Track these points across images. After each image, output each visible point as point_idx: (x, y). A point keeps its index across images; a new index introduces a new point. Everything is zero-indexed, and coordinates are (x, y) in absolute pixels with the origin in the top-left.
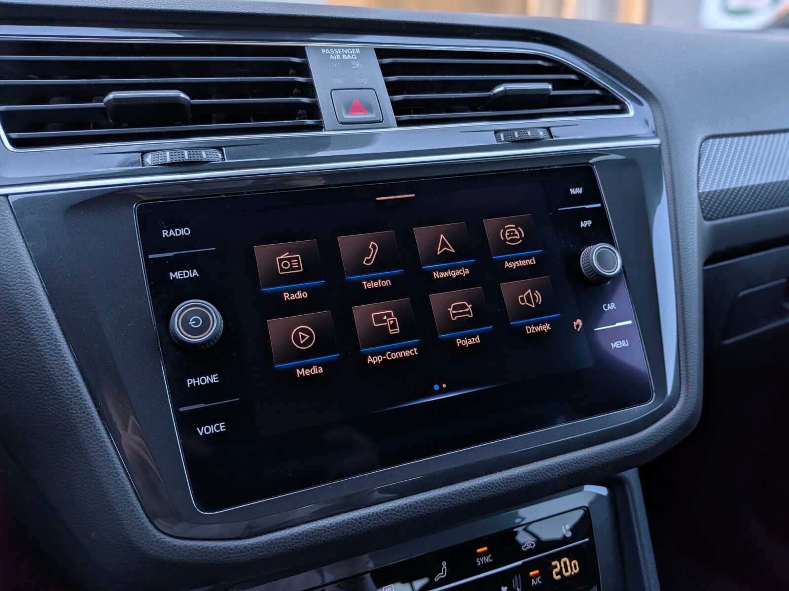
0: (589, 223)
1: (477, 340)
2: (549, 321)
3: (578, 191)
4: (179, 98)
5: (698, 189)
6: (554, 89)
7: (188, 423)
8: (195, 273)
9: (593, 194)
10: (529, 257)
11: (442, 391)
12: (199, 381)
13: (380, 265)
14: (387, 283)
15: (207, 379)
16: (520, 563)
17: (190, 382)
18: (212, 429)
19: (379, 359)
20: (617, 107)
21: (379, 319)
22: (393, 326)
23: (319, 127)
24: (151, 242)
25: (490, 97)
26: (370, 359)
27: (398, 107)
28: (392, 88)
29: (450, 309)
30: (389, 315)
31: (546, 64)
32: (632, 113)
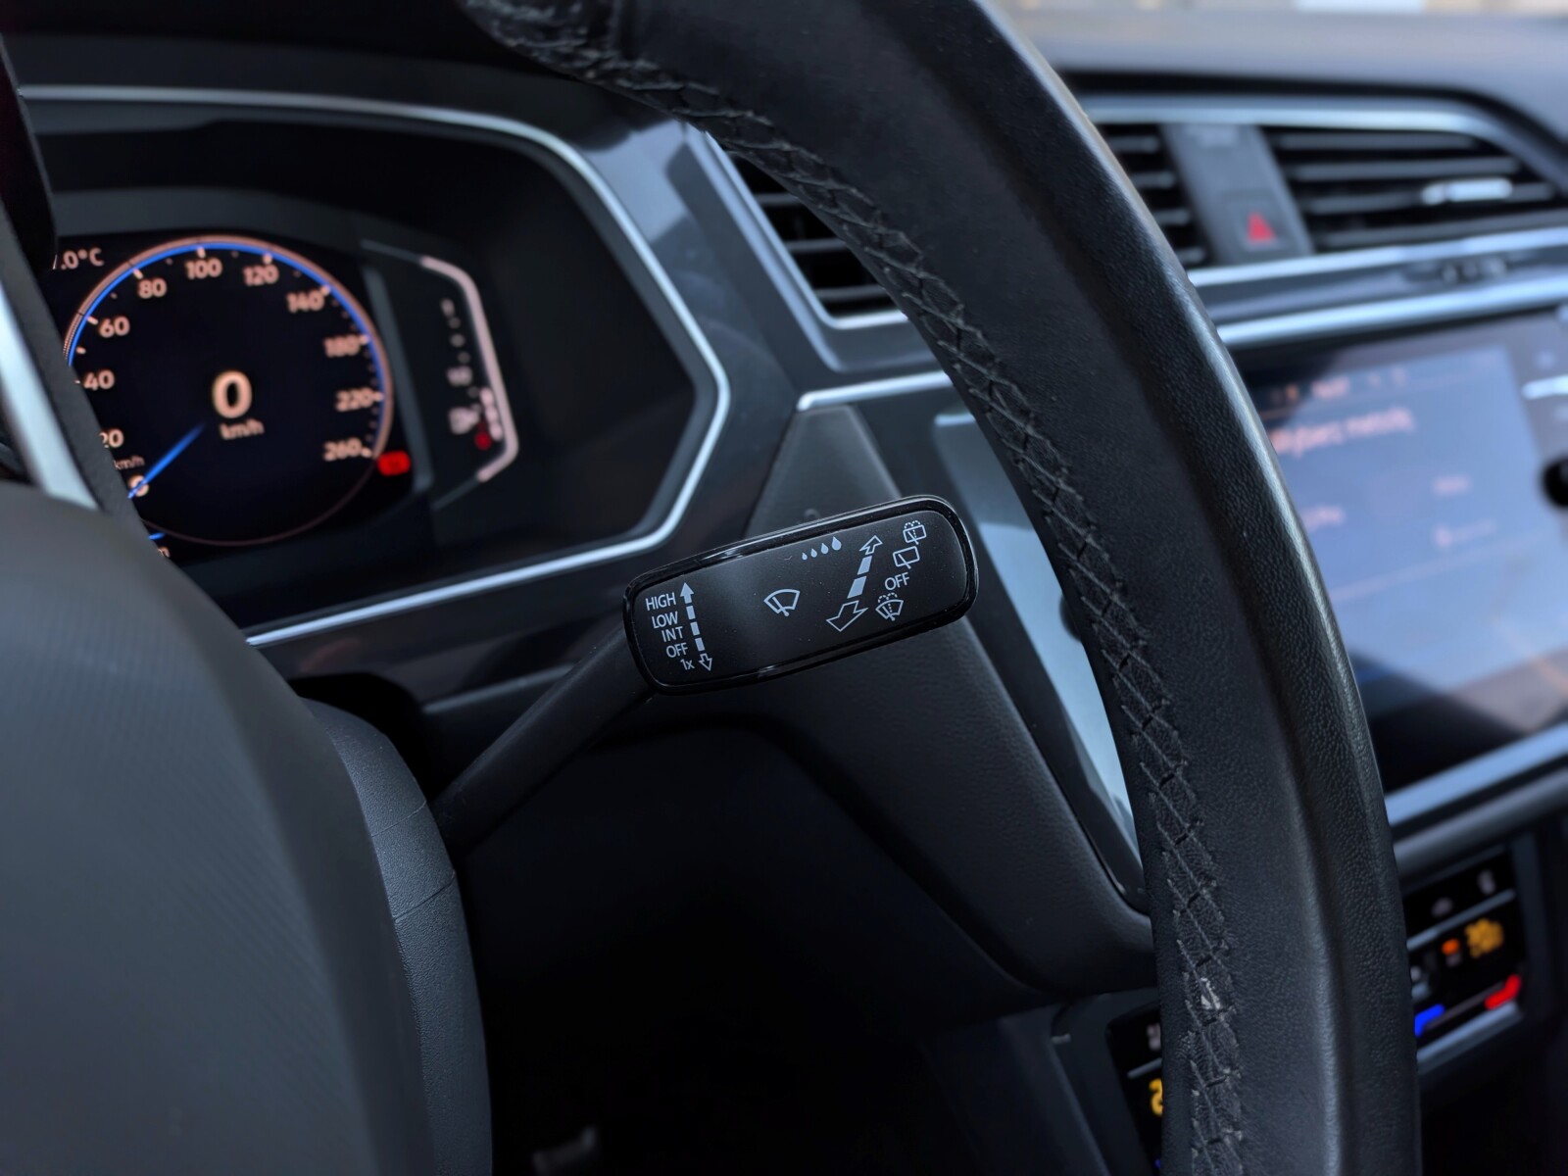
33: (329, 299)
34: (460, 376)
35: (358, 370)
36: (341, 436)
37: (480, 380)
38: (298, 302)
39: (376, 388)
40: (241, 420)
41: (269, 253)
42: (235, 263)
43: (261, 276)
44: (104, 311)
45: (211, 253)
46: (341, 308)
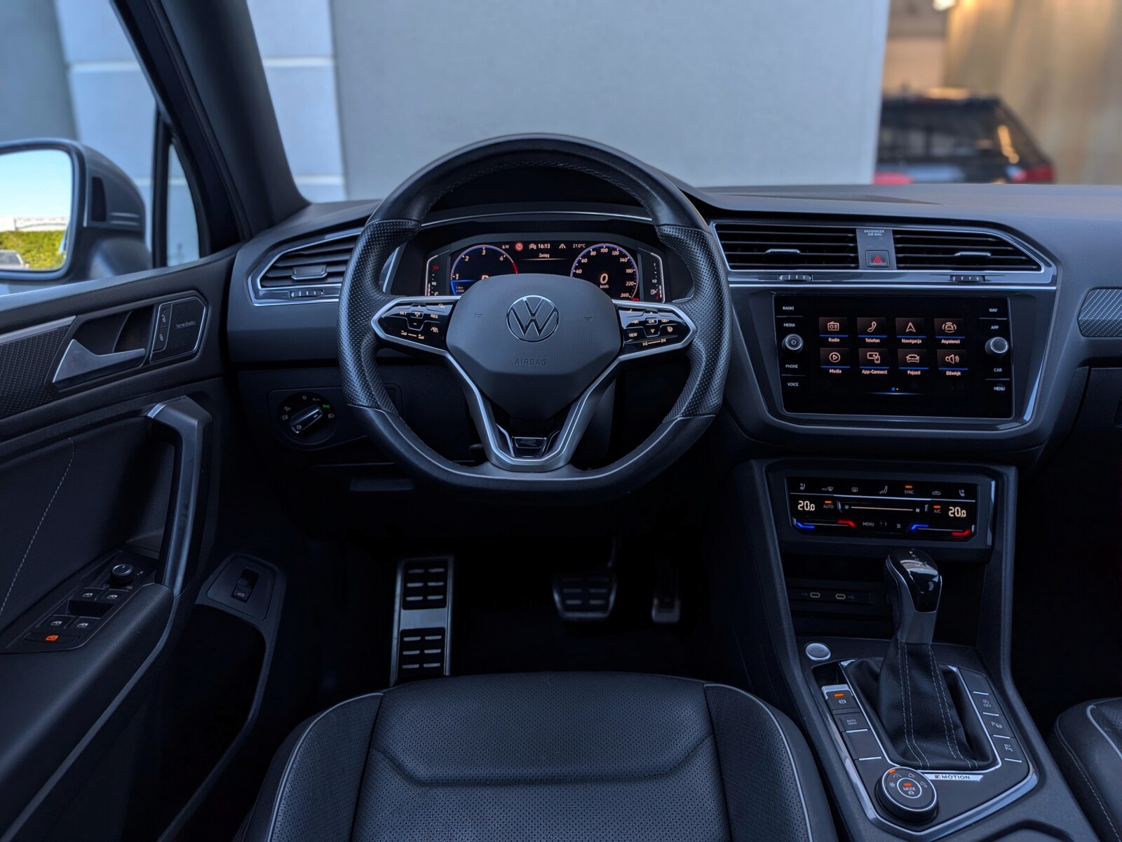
0: (997, 327)
1: (919, 373)
2: (960, 371)
3: (995, 310)
4: (796, 253)
5: (1078, 317)
6: (992, 255)
7: (784, 381)
8: (794, 325)
9: (1003, 312)
10: (957, 339)
11: (896, 391)
12: (790, 366)
13: (876, 333)
14: (878, 341)
15: (793, 366)
16: (929, 499)
17: (787, 366)
18: (793, 384)
19: (868, 372)
20: (1034, 267)
21: (871, 356)
22: (877, 360)
23: (857, 268)
24: (779, 310)
25: (952, 257)
26: (864, 372)
27: (899, 261)
28: (898, 251)
29: (907, 357)
30: (876, 355)
31: (994, 240)
32: (1042, 271)
33: (629, 260)
34: (655, 281)
35: (632, 277)
36: (625, 292)
37: (659, 282)
38: (622, 260)
39: (635, 282)
40: (605, 284)
41: (618, 248)
42: (611, 250)
43: (616, 253)
44: (583, 257)
45: (606, 247)
46: (631, 262)
